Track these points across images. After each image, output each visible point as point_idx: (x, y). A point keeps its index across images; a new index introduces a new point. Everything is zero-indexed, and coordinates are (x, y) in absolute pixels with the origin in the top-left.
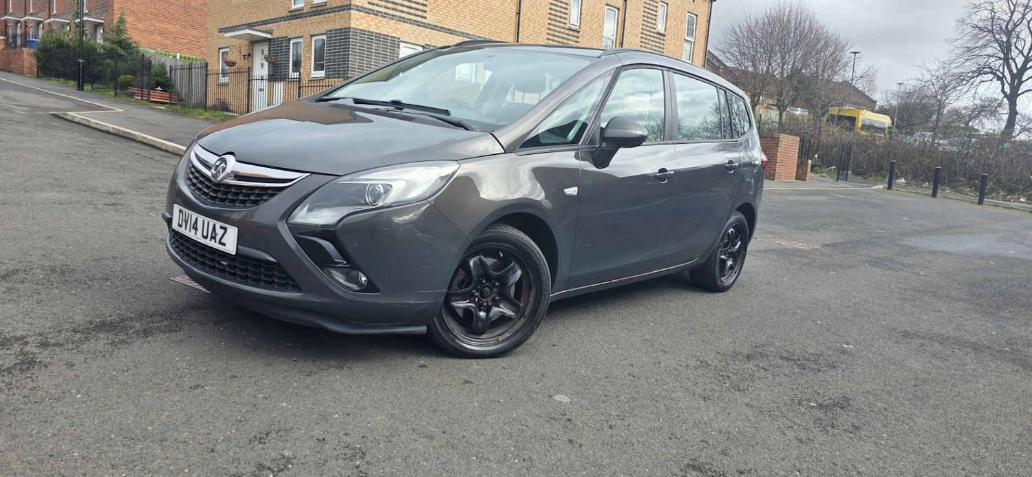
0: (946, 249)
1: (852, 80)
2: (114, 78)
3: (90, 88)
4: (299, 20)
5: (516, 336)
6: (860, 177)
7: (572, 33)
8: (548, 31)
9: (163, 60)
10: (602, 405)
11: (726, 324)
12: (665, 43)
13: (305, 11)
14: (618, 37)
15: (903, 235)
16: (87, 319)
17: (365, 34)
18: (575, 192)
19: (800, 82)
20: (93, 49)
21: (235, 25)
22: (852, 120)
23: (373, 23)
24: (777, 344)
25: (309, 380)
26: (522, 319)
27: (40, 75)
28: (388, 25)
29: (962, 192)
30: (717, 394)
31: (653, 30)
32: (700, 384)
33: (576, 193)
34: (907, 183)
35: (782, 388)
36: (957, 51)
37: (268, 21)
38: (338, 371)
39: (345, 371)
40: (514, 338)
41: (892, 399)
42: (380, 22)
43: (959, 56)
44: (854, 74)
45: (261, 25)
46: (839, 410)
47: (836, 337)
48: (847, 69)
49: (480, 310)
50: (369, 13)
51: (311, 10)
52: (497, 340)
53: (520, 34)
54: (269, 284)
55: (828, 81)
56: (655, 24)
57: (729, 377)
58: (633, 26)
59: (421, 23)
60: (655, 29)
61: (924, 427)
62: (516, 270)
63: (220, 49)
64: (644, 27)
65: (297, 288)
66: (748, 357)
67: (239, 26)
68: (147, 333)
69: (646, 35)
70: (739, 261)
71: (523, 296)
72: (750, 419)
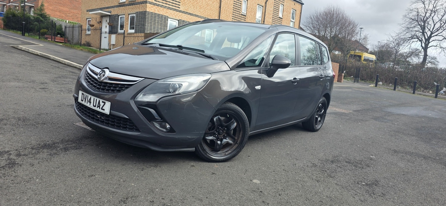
0: (404, 113)
1: (360, 40)
2: (39, 30)
3: (28, 35)
4: (123, 7)
5: (234, 152)
6: (363, 81)
7: (243, 16)
8: (233, 15)
9: (61, 23)
10: (274, 185)
11: (320, 146)
12: (282, 22)
13: (126, 3)
14: (263, 19)
15: (385, 107)
16: (38, 143)
17: (153, 14)
18: (259, 88)
19: (338, 40)
20: (29, 18)
21: (94, 8)
22: (360, 57)
23: (157, 10)
24: (343, 155)
25: (142, 172)
26: (236, 145)
27: (5, 28)
28: (163, 10)
29: (405, 88)
30: (322, 179)
31: (277, 16)
32: (315, 174)
33: (260, 89)
34: (383, 84)
35: (349, 176)
36: (403, 29)
37: (109, 7)
38: (155, 168)
39: (158, 168)
40: (232, 154)
41: (396, 181)
42: (160, 9)
43: (404, 31)
44: (361, 37)
45: (106, 9)
46: (375, 187)
47: (367, 152)
48: (358, 35)
49: (218, 141)
50: (155, 5)
51: (129, 3)
52: (225, 154)
53: (221, 16)
54: (125, 128)
55: (350, 40)
56: (278, 14)
57: (326, 171)
58: (269, 14)
59: (178, 10)
60: (278, 15)
61: (411, 194)
62: (234, 123)
63: (87, 19)
64: (274, 15)
65: (138, 130)
66: (332, 162)
67: (96, 9)
68: (66, 149)
69: (274, 18)
70: (323, 118)
71: (237, 134)
72: (339, 191)
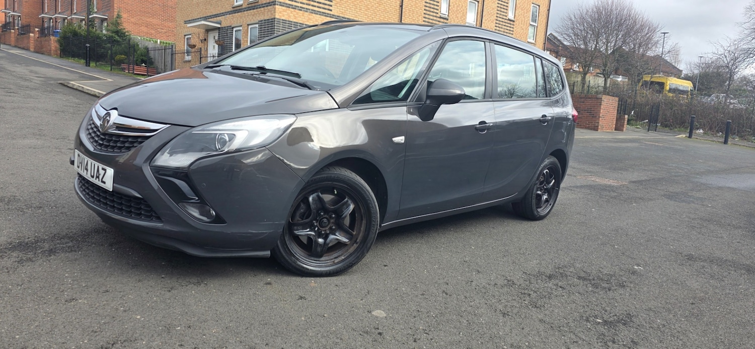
0: (732, 185)
1: (662, 54)
2: (112, 58)
3: (95, 65)
4: (239, 14)
5: (349, 259)
6: (667, 128)
7: (442, 20)
8: (424, 19)
9: (146, 45)
10: (412, 320)
11: (536, 248)
12: (514, 27)
13: (244, 7)
14: (478, 23)
15: (698, 174)
16: (9, 240)
17: (286, 23)
18: (402, 140)
19: (621, 56)
20: (98, 37)
21: (195, 18)
22: (662, 85)
23: (292, 15)
24: (577, 265)
25: (168, 295)
26: (355, 245)
27: (62, 56)
28: (303, 16)
29: (748, 140)
30: (515, 311)
31: (505, 17)
32: (503, 301)
33: (403, 142)
34: (704, 133)
35: (574, 305)
36: (746, 32)
37: (218, 14)
38: (195, 287)
39: (202, 287)
40: (346, 261)
41: (671, 316)
42: (297, 13)
43: (748, 35)
44: (664, 50)
45: (214, 17)
46: (622, 326)
47: (630, 259)
48: (658, 46)
49: (319, 237)
50: (290, 8)
51: (248, 6)
52: (334, 262)
53: (403, 22)
54: (139, 216)
55: (643, 55)
56: (506, 13)
57: (529, 295)
58: (489, 14)
59: (328, 14)
60: (506, 16)
61: (696, 342)
62: (350, 205)
63: (185, 36)
64: (498, 15)
65: (159, 219)
66: (550, 277)
67: (198, 19)
68: (51, 252)
69: (500, 21)
70: (553, 195)
71: (356, 225)
72: (541, 335)
